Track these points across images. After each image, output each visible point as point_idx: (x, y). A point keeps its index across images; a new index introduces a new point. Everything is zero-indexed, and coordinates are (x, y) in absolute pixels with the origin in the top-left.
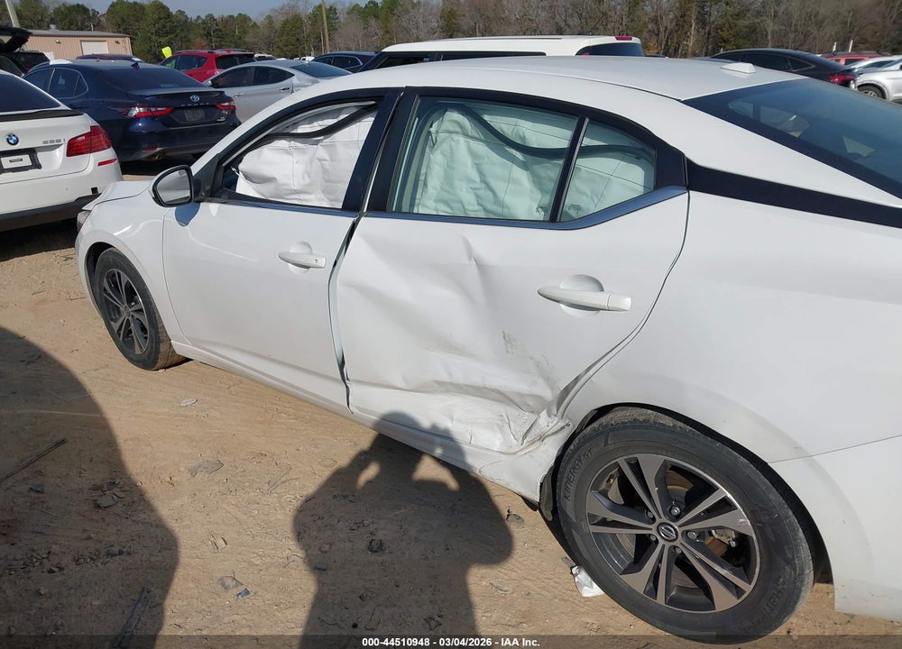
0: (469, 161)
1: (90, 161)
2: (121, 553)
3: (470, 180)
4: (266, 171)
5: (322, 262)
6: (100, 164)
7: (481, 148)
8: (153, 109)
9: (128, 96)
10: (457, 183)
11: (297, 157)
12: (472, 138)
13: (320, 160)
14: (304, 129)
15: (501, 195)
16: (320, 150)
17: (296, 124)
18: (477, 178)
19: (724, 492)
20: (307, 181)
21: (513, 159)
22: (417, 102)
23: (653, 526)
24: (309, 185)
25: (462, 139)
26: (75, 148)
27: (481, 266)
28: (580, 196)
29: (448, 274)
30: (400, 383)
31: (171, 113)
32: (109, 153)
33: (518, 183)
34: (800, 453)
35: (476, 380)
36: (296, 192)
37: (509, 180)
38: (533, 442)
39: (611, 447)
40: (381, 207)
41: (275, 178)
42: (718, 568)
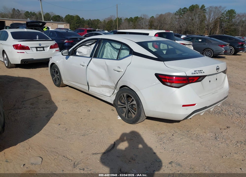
0: (110, 50)
1: (54, 50)
2: (49, 108)
3: (110, 53)
4: (81, 51)
5: (86, 65)
6: (56, 51)
7: (111, 48)
8: (69, 41)
9: (65, 38)
10: (108, 54)
11: (86, 49)
12: (110, 47)
13: (89, 49)
14: (87, 44)
15: (113, 56)
16: (89, 48)
17: (86, 43)
18: (111, 53)
19: (133, 98)
20: (87, 53)
21: (115, 50)
22: (102, 41)
23: (126, 105)
24: (87, 54)
25: (109, 47)
26: (52, 47)
27: (107, 66)
28: (122, 56)
29: (103, 67)
30: (96, 86)
31: (73, 42)
32: (58, 49)
33: (116, 54)
34: (139, 90)
35: (106, 84)
36: (85, 55)
37: (114, 54)
38: (114, 95)
39: (120, 93)
40: (95, 57)
41: (82, 52)
42: (133, 111)
